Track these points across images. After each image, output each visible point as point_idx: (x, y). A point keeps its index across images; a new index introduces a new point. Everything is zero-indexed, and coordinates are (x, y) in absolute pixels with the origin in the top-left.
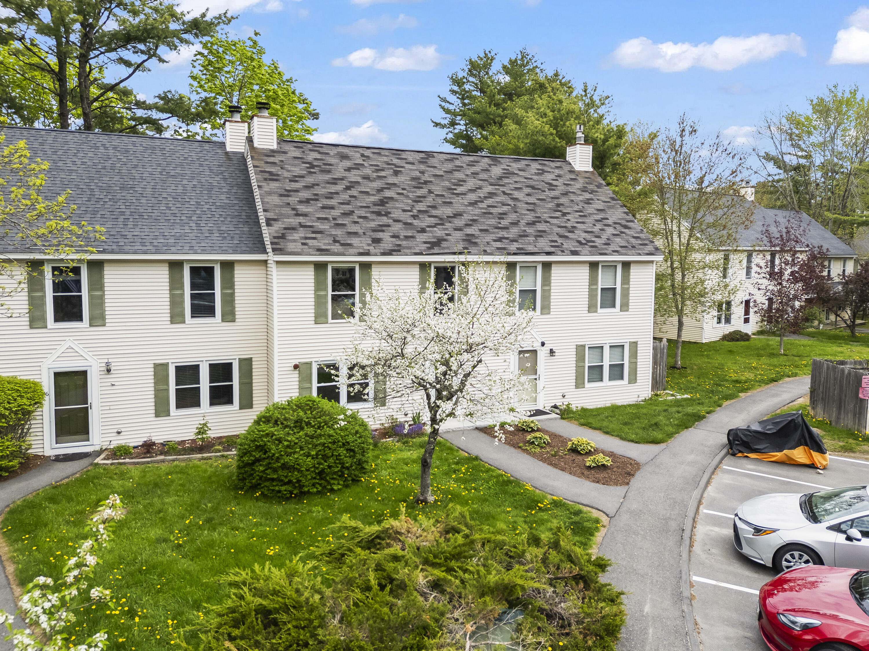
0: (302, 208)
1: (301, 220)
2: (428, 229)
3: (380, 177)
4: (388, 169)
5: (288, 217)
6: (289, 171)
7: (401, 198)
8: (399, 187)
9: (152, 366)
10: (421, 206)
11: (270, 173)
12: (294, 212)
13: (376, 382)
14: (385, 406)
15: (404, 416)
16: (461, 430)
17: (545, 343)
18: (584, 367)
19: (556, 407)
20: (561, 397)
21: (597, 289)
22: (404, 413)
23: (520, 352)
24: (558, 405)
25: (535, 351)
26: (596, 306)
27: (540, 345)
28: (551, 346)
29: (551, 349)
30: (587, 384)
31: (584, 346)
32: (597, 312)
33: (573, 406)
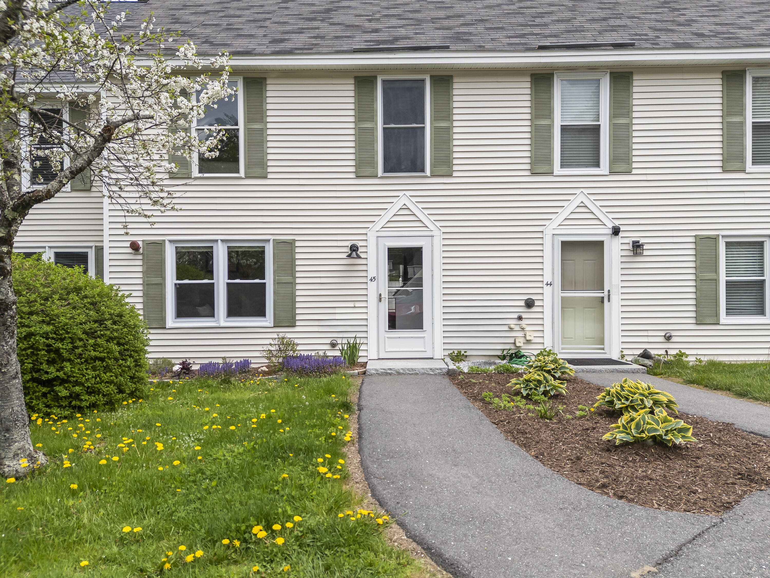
13: (277, 283)
14: (294, 326)
15: (328, 347)
16: (414, 373)
17: (622, 228)
18: (716, 281)
19: (646, 355)
20: (662, 339)
21: (742, 124)
22: (328, 341)
23: (564, 244)
24: (653, 352)
25: (600, 244)
26: (742, 159)
27: (610, 232)
28: (635, 236)
29: (634, 242)
30: (724, 318)
31: (715, 239)
32: (744, 171)
33: (690, 359)
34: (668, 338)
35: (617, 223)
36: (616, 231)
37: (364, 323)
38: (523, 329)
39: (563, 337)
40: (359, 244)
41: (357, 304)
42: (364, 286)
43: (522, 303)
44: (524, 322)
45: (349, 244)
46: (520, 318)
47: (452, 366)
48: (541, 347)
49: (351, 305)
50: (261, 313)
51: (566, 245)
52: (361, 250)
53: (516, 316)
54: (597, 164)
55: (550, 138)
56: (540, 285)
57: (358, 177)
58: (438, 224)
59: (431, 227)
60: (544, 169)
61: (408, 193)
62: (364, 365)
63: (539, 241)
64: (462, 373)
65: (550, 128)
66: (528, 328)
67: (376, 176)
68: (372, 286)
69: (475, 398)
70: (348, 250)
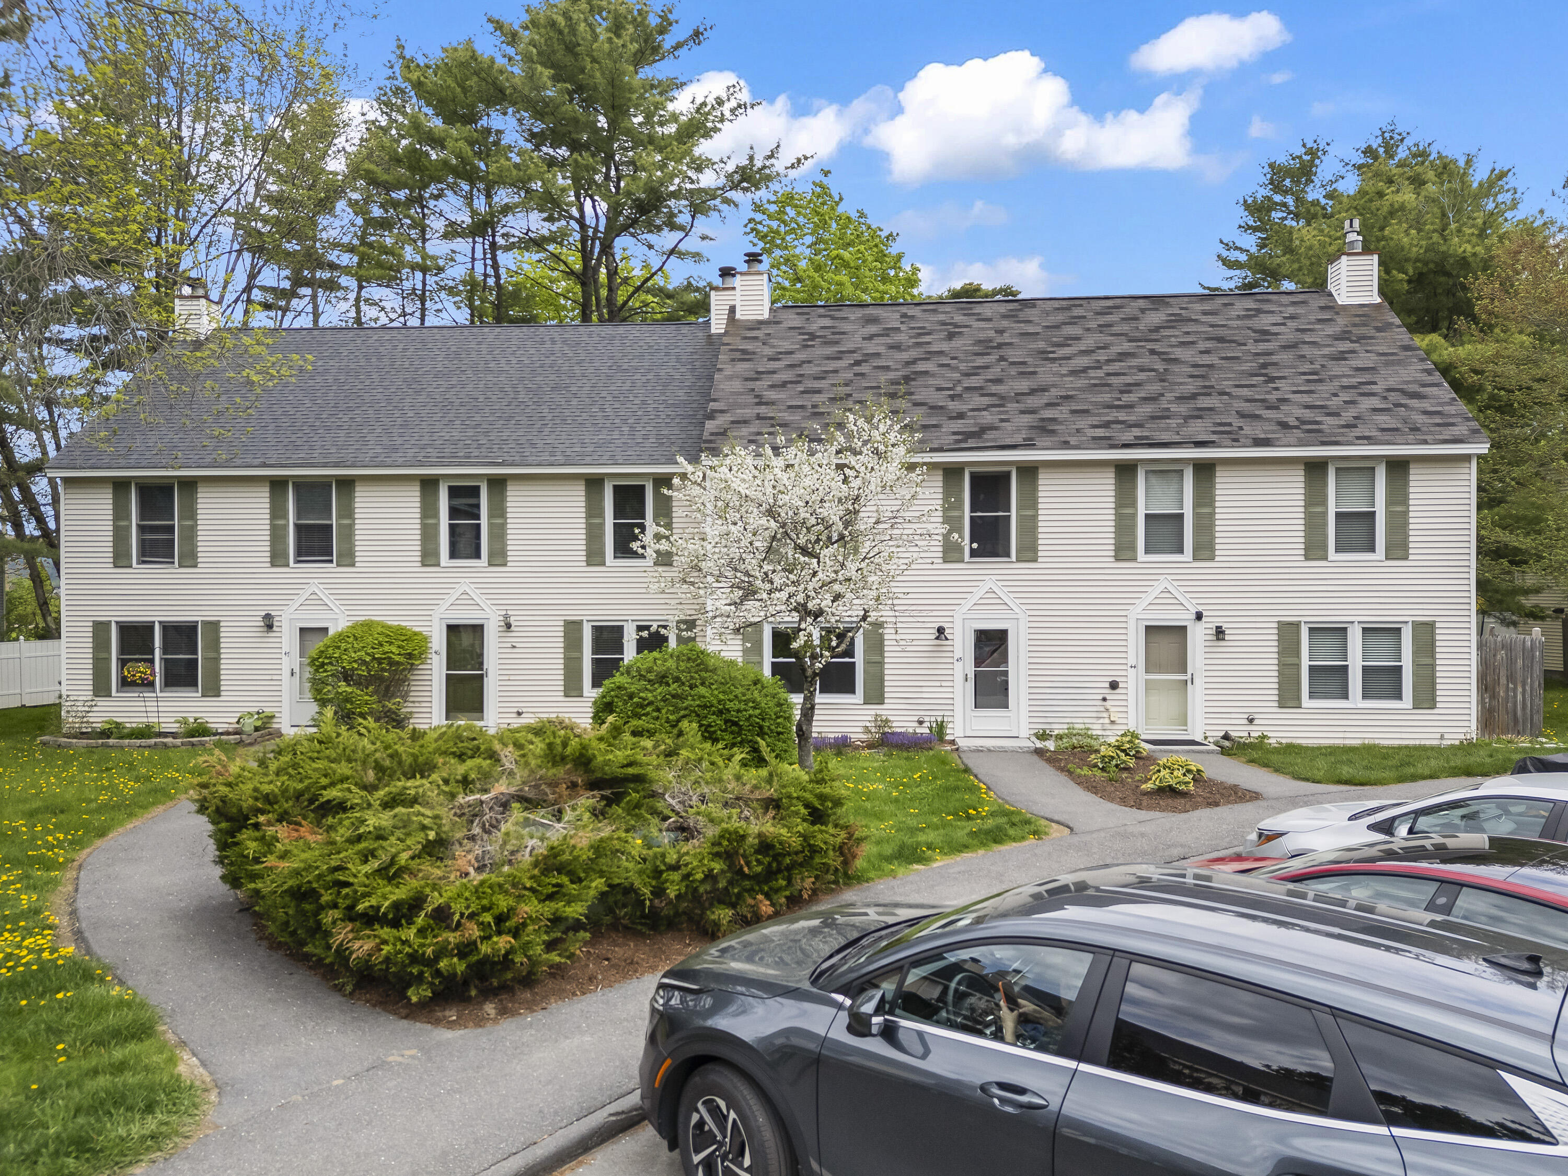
0: (772, 395)
1: (763, 410)
2: (969, 414)
3: (918, 344)
4: (941, 331)
5: (745, 406)
6: (774, 347)
7: (943, 371)
8: (946, 355)
9: (562, 623)
10: (974, 381)
11: (744, 352)
12: (757, 400)
13: (867, 662)
14: (883, 703)
15: (916, 724)
16: (1004, 751)
17: (1205, 613)
18: (1298, 666)
19: (1226, 737)
20: (1246, 722)
21: (1325, 514)
22: (916, 719)
23: (1148, 629)
24: (1233, 734)
25: (1183, 629)
26: (1325, 548)
27: (1194, 617)
28: (1218, 622)
29: (1217, 627)
30: (1306, 701)
31: (1297, 625)
32: (1326, 559)
33: (1271, 741)
34: (1251, 721)
35: (1200, 608)
36: (1199, 616)
37: (950, 702)
38: (1107, 710)
39: (1147, 718)
40: (945, 625)
41: (944, 684)
42: (950, 666)
43: (1107, 685)
44: (1108, 704)
45: (937, 625)
46: (1104, 699)
47: (1039, 744)
48: (1125, 727)
49: (938, 684)
50: (851, 690)
51: (1150, 630)
52: (947, 631)
53: (1101, 697)
54: (1181, 551)
55: (1134, 527)
56: (1124, 667)
57: (945, 562)
58: (1024, 607)
59: (1017, 610)
60: (1129, 555)
61: (994, 578)
62: (953, 742)
63: (1124, 625)
64: (1048, 750)
65: (1134, 516)
66: (1112, 709)
67: (962, 561)
68: (958, 666)
69: (1062, 769)
70: (935, 631)
